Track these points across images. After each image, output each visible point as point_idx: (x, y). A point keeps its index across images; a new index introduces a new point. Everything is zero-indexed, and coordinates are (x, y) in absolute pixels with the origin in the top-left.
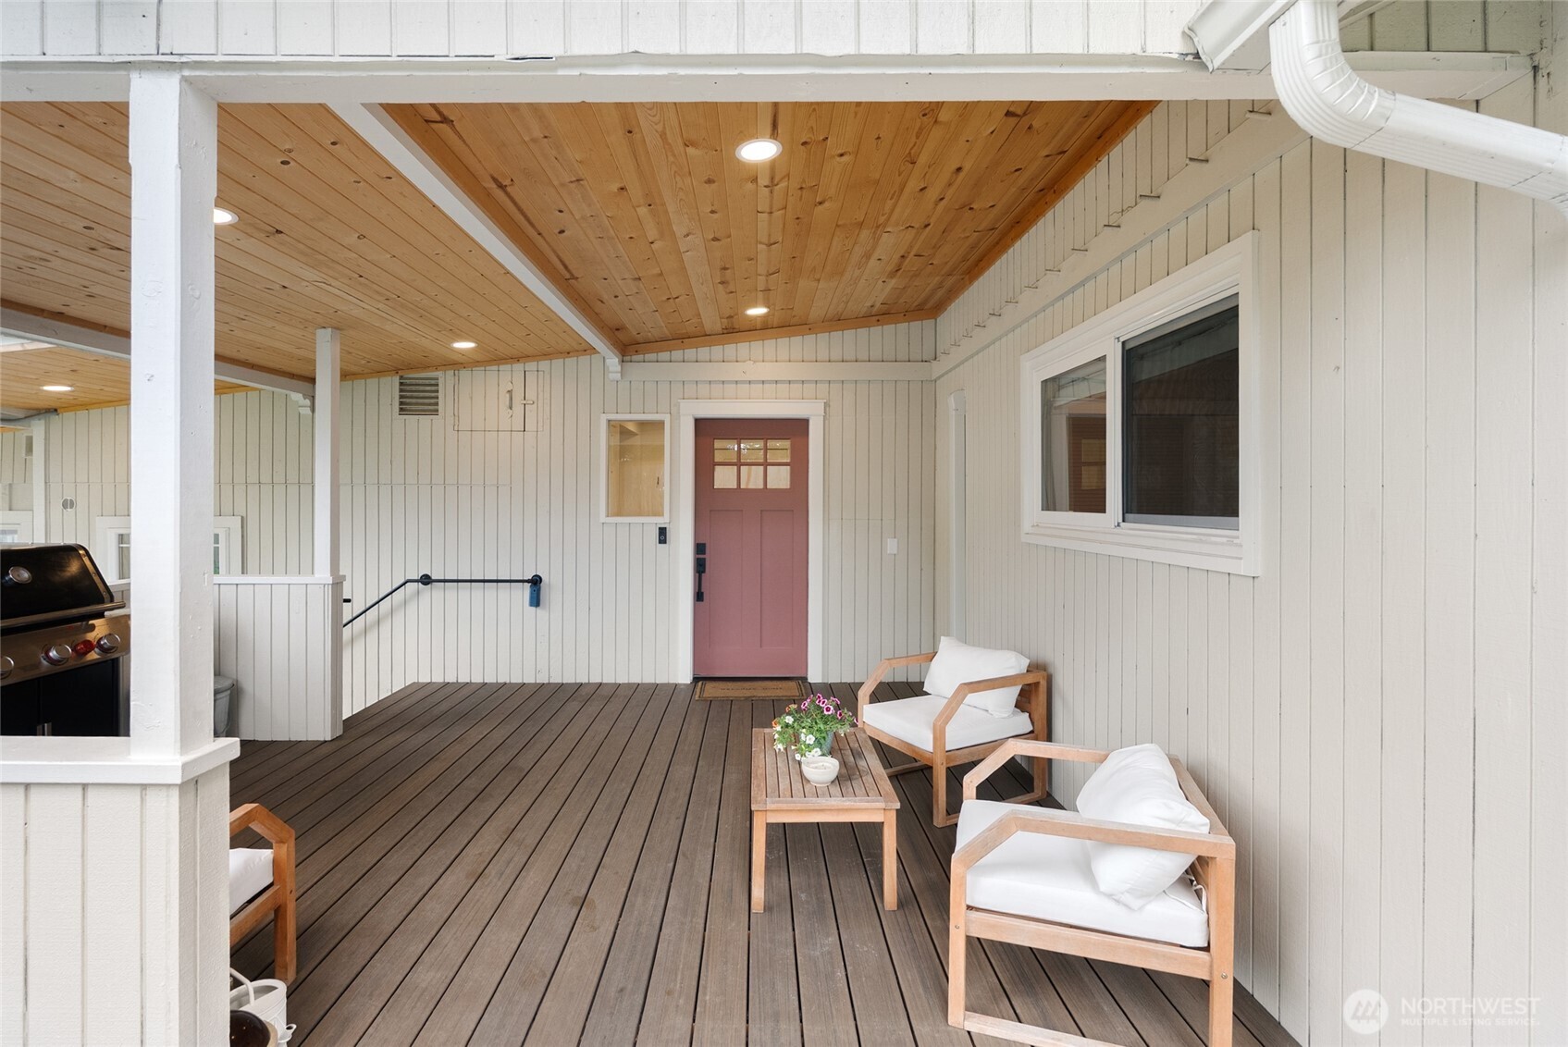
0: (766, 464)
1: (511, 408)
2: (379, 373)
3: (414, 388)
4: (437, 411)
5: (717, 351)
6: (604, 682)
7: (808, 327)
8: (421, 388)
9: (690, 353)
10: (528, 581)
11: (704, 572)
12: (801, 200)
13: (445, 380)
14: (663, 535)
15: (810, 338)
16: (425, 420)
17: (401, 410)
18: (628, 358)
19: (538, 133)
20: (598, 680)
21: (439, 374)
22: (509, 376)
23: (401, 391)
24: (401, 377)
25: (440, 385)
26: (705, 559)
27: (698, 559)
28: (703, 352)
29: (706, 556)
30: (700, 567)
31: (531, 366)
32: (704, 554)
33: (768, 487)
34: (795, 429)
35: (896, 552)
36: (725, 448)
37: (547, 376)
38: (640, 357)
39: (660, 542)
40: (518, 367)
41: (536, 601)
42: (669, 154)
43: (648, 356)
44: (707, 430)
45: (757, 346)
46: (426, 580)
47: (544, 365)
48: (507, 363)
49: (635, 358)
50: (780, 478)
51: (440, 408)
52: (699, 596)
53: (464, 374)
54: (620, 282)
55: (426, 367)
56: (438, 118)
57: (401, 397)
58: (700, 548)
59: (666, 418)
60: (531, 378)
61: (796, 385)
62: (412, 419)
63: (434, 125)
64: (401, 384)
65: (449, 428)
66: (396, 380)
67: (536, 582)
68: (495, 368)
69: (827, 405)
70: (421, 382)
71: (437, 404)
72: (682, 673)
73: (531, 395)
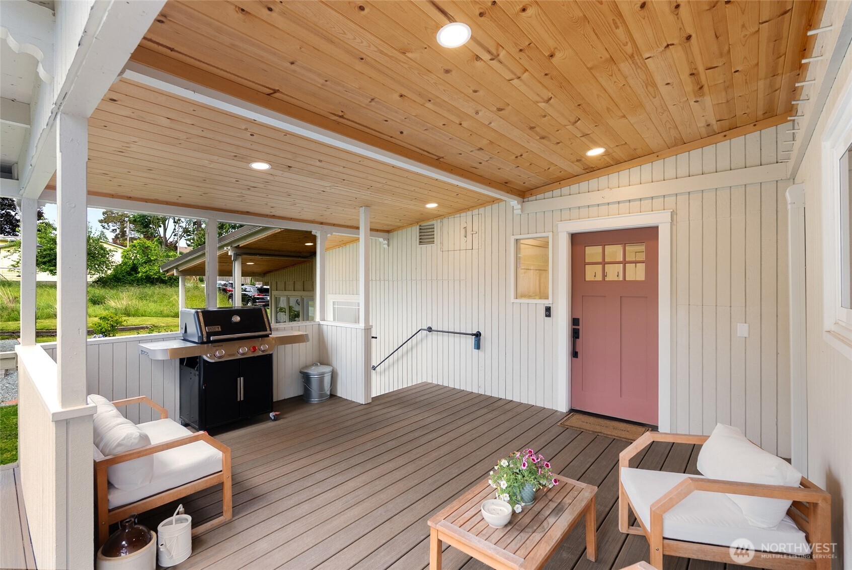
0: (625, 263)
1: (466, 237)
2: (411, 224)
3: (425, 231)
4: (434, 241)
5: (584, 185)
6: (514, 400)
7: (655, 155)
8: (428, 230)
9: (565, 190)
10: (473, 335)
11: (578, 337)
12: (531, 59)
13: (437, 224)
14: (548, 311)
15: (658, 164)
16: (429, 246)
17: (420, 242)
18: (526, 200)
19: (322, 81)
20: (511, 399)
21: (434, 222)
22: (464, 219)
23: (420, 233)
24: (420, 226)
25: (435, 228)
26: (579, 329)
27: (574, 329)
28: (574, 188)
29: (580, 327)
30: (575, 334)
31: (475, 212)
32: (579, 325)
33: (627, 279)
34: (648, 235)
35: (747, 336)
36: (593, 252)
37: (483, 216)
38: (534, 198)
39: (546, 316)
40: (469, 213)
41: (478, 346)
42: (402, 64)
43: (539, 196)
44: (578, 241)
45: (614, 177)
46: (430, 329)
47: (482, 210)
48: (464, 212)
49: (530, 199)
50: (637, 273)
51: (435, 240)
52: (575, 354)
53: (445, 220)
54: (471, 153)
55: (428, 219)
56: (272, 92)
57: (420, 236)
58: (575, 322)
59: (550, 235)
60: (475, 218)
61: (646, 201)
62: (424, 246)
63: (273, 95)
64: (420, 229)
65: (439, 250)
66: (418, 227)
67: (478, 335)
68: (458, 215)
69: (673, 214)
70: (428, 227)
71: (434, 238)
72: (561, 405)
73: (475, 229)
